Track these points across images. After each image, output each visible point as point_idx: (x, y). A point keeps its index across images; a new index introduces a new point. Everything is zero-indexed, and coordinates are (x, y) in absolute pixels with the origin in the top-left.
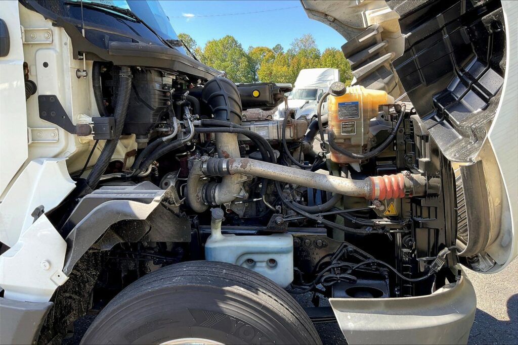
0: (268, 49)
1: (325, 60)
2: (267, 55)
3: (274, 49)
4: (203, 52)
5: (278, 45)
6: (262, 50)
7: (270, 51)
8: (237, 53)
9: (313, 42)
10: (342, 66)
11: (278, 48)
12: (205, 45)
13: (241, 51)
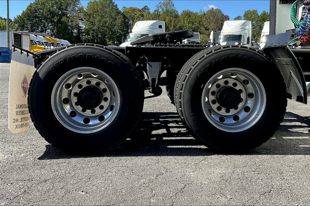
0: (139, 9)
1: (184, 18)
2: (138, 14)
3: (142, 9)
4: (85, 10)
5: (146, 6)
6: (134, 10)
7: (140, 11)
8: (114, 11)
9: (173, 5)
10: (196, 24)
11: (146, 8)
12: (88, 5)
13: (118, 9)
